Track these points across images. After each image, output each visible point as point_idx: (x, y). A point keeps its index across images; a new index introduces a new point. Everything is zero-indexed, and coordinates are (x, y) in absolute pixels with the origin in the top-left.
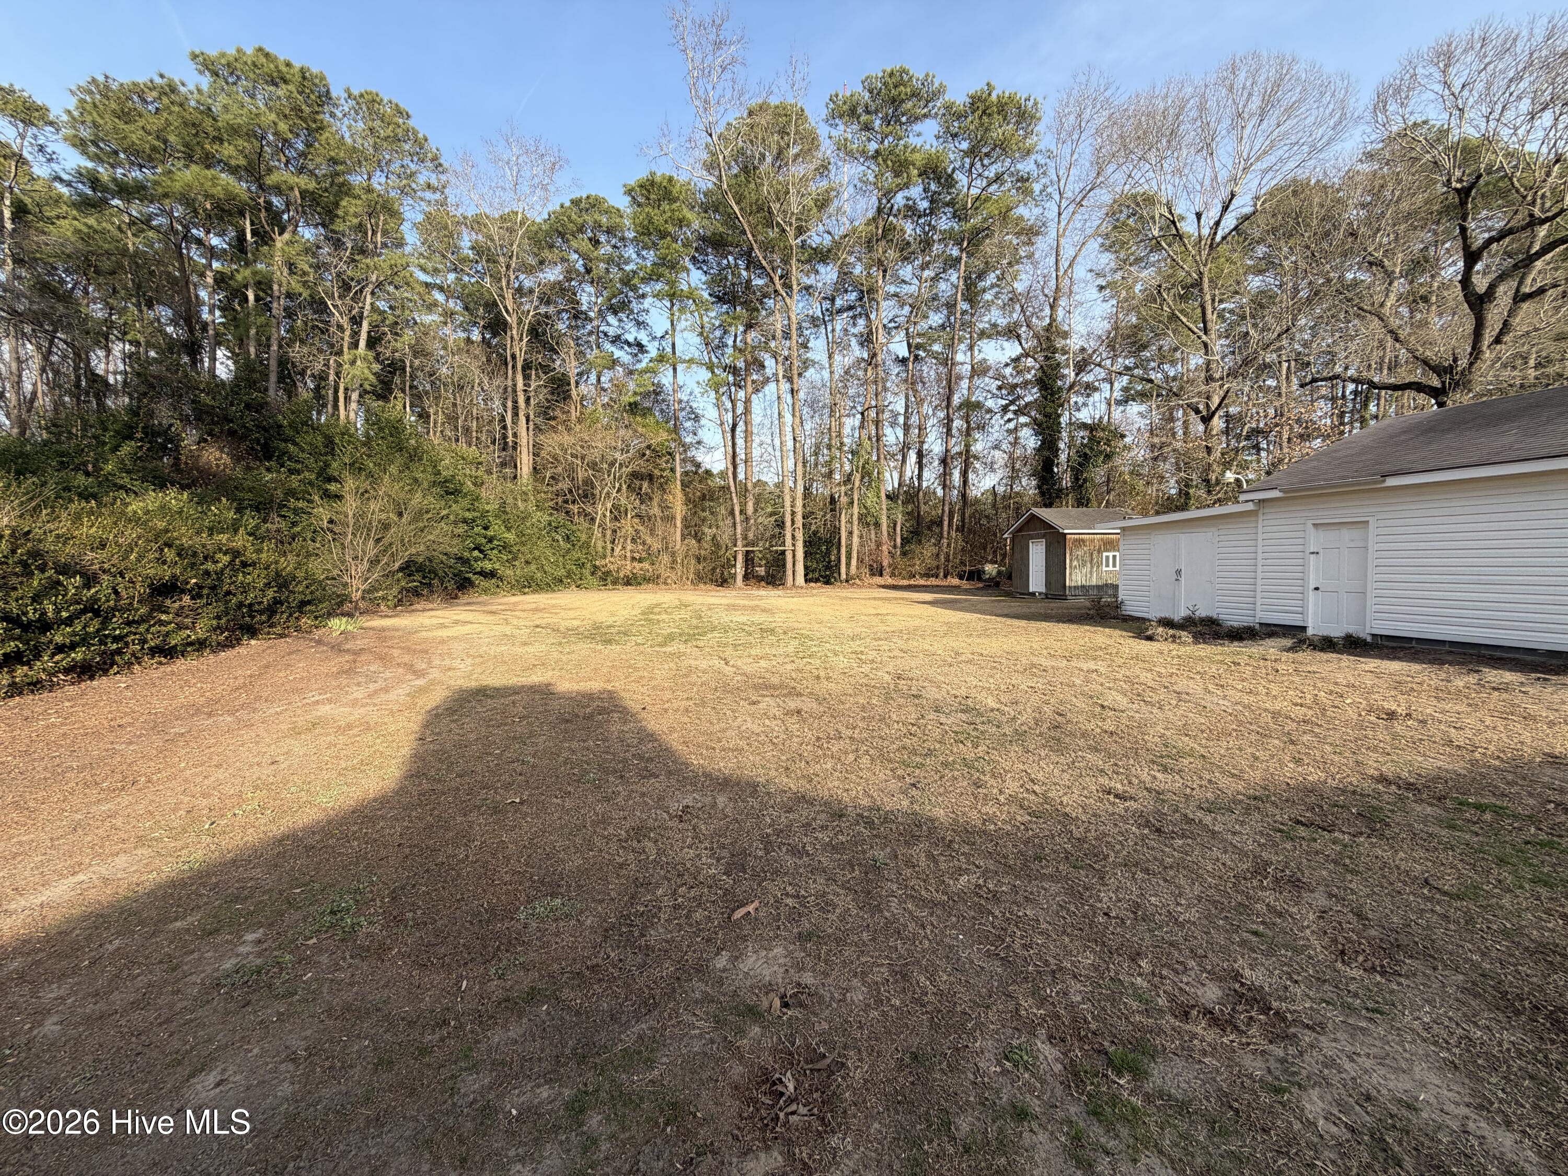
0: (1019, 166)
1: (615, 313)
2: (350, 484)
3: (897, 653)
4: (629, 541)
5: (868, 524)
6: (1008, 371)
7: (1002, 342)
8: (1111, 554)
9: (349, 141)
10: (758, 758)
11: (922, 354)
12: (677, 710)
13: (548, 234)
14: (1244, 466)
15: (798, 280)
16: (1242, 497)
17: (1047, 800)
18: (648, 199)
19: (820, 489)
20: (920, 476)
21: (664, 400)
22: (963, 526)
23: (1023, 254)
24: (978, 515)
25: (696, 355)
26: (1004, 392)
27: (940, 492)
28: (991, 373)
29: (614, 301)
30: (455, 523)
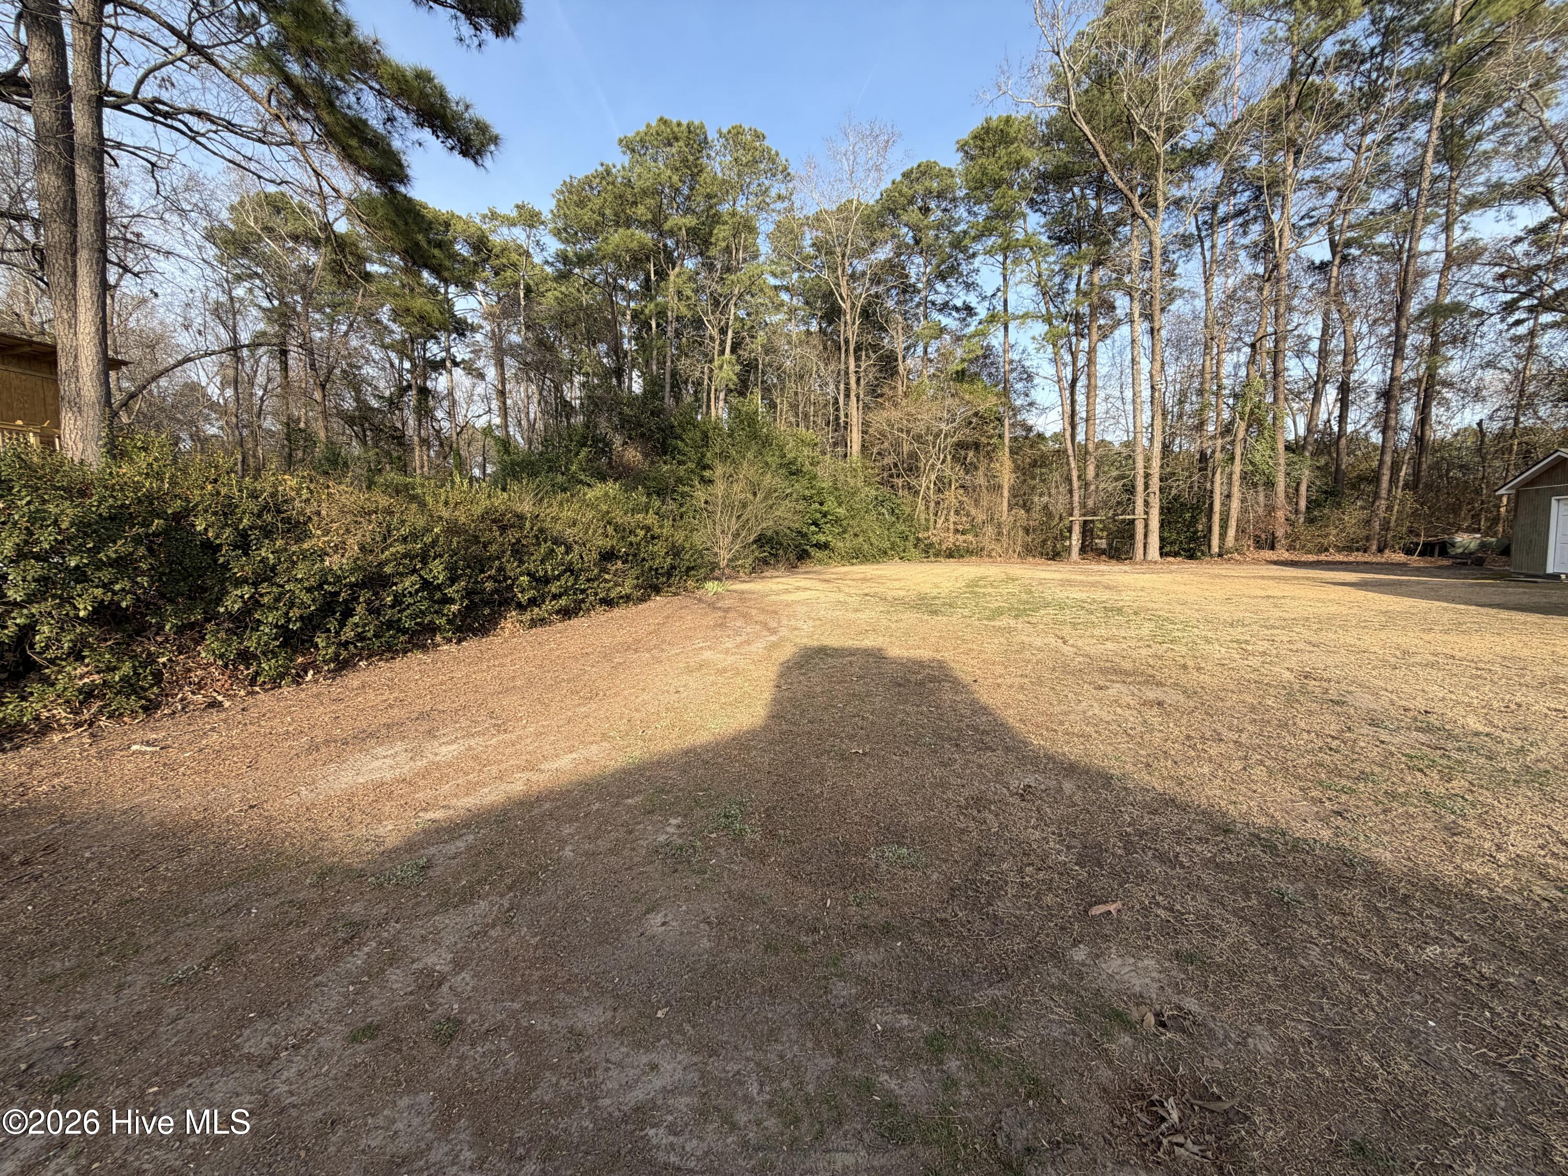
1: (944, 279)
2: (719, 470)
3: (1301, 645)
4: (952, 513)
5: (1255, 484)
9: (720, 175)
10: (1110, 748)
11: (1355, 252)
12: (1011, 687)
13: (880, 214)
15: (1164, 194)
18: (982, 148)
19: (1185, 445)
20: (1342, 418)
21: (992, 363)
22: (1417, 481)
24: (1446, 464)
25: (1031, 308)
29: (943, 267)
30: (797, 500)
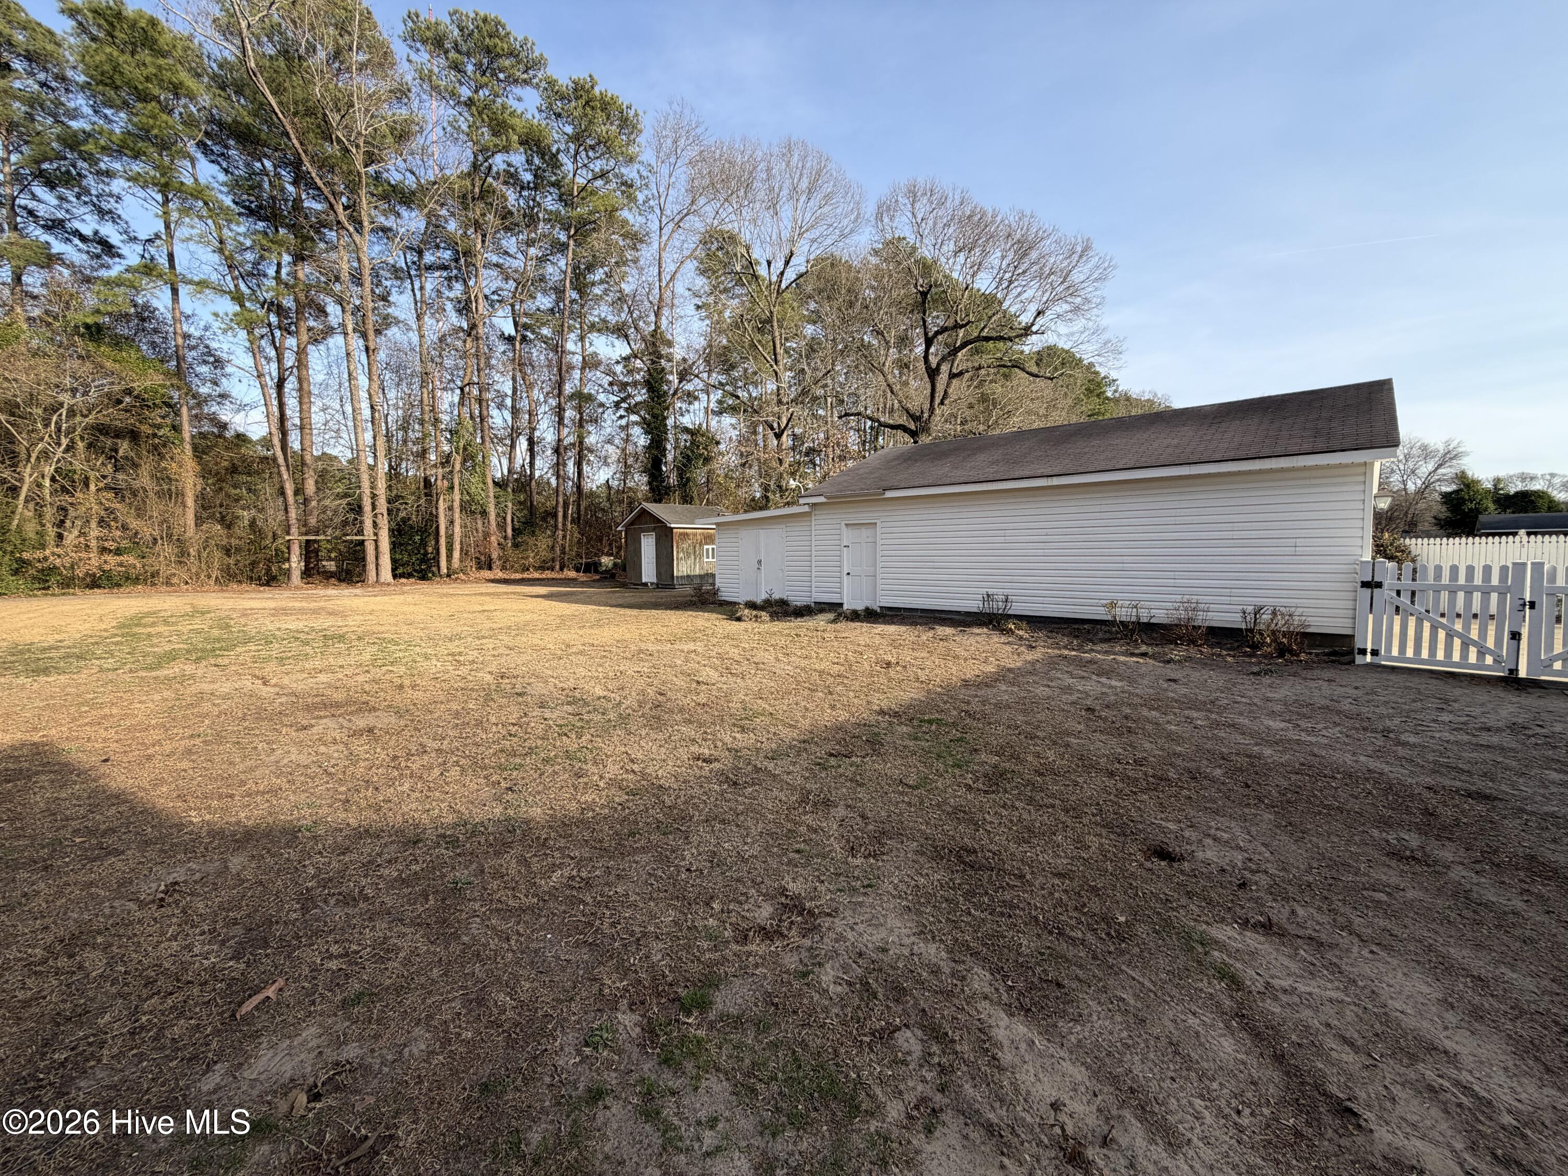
0: (623, 170)
1: (50, 185)
3: (502, 651)
4: (93, 524)
5: (472, 513)
6: (619, 369)
7: (613, 338)
8: (710, 547)
11: (531, 336)
12: (170, 755)
14: (804, 476)
15: (370, 216)
16: (802, 501)
17: (644, 775)
18: (111, 36)
19: (411, 470)
20: (532, 464)
21: (156, 330)
22: (579, 518)
23: (629, 258)
24: (594, 508)
25: (212, 278)
26: (615, 388)
27: (553, 481)
28: (602, 368)
29: (46, 166)
